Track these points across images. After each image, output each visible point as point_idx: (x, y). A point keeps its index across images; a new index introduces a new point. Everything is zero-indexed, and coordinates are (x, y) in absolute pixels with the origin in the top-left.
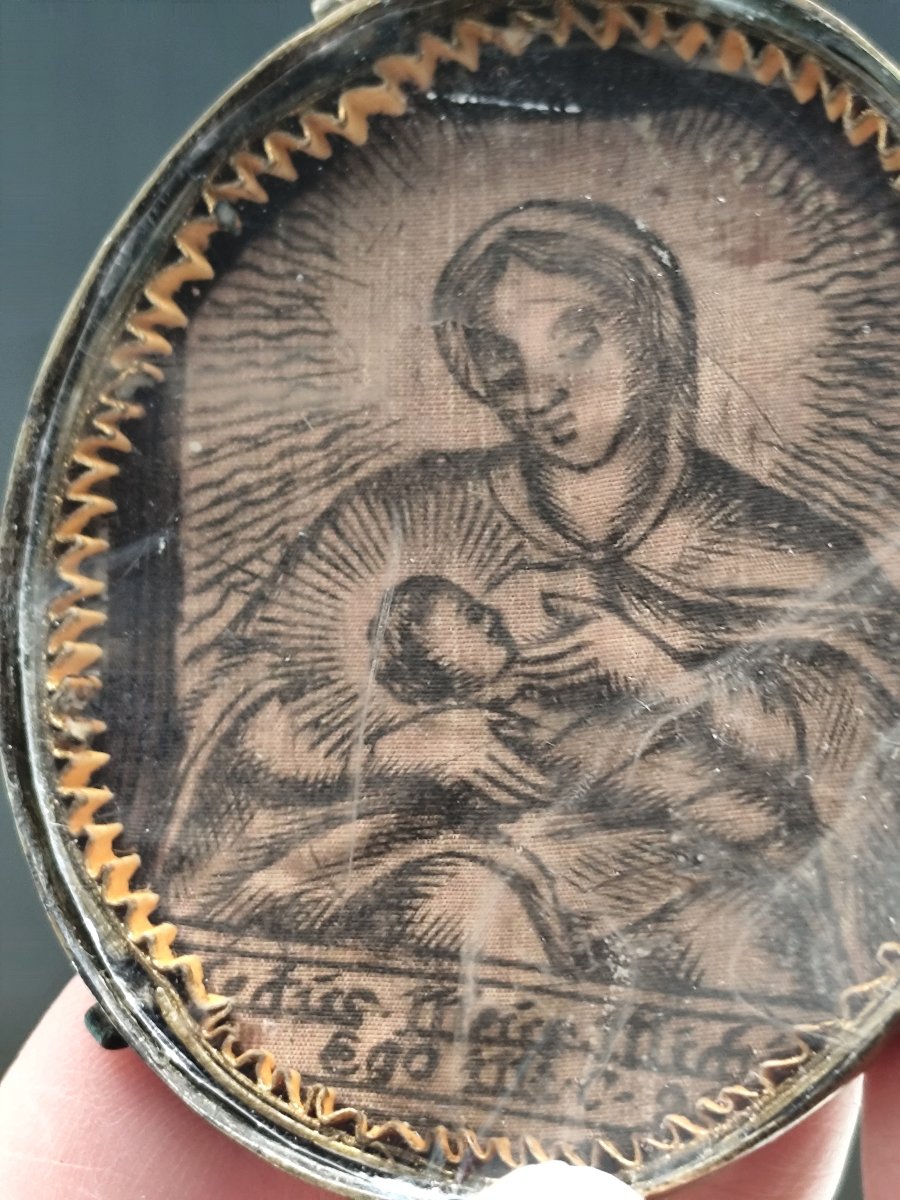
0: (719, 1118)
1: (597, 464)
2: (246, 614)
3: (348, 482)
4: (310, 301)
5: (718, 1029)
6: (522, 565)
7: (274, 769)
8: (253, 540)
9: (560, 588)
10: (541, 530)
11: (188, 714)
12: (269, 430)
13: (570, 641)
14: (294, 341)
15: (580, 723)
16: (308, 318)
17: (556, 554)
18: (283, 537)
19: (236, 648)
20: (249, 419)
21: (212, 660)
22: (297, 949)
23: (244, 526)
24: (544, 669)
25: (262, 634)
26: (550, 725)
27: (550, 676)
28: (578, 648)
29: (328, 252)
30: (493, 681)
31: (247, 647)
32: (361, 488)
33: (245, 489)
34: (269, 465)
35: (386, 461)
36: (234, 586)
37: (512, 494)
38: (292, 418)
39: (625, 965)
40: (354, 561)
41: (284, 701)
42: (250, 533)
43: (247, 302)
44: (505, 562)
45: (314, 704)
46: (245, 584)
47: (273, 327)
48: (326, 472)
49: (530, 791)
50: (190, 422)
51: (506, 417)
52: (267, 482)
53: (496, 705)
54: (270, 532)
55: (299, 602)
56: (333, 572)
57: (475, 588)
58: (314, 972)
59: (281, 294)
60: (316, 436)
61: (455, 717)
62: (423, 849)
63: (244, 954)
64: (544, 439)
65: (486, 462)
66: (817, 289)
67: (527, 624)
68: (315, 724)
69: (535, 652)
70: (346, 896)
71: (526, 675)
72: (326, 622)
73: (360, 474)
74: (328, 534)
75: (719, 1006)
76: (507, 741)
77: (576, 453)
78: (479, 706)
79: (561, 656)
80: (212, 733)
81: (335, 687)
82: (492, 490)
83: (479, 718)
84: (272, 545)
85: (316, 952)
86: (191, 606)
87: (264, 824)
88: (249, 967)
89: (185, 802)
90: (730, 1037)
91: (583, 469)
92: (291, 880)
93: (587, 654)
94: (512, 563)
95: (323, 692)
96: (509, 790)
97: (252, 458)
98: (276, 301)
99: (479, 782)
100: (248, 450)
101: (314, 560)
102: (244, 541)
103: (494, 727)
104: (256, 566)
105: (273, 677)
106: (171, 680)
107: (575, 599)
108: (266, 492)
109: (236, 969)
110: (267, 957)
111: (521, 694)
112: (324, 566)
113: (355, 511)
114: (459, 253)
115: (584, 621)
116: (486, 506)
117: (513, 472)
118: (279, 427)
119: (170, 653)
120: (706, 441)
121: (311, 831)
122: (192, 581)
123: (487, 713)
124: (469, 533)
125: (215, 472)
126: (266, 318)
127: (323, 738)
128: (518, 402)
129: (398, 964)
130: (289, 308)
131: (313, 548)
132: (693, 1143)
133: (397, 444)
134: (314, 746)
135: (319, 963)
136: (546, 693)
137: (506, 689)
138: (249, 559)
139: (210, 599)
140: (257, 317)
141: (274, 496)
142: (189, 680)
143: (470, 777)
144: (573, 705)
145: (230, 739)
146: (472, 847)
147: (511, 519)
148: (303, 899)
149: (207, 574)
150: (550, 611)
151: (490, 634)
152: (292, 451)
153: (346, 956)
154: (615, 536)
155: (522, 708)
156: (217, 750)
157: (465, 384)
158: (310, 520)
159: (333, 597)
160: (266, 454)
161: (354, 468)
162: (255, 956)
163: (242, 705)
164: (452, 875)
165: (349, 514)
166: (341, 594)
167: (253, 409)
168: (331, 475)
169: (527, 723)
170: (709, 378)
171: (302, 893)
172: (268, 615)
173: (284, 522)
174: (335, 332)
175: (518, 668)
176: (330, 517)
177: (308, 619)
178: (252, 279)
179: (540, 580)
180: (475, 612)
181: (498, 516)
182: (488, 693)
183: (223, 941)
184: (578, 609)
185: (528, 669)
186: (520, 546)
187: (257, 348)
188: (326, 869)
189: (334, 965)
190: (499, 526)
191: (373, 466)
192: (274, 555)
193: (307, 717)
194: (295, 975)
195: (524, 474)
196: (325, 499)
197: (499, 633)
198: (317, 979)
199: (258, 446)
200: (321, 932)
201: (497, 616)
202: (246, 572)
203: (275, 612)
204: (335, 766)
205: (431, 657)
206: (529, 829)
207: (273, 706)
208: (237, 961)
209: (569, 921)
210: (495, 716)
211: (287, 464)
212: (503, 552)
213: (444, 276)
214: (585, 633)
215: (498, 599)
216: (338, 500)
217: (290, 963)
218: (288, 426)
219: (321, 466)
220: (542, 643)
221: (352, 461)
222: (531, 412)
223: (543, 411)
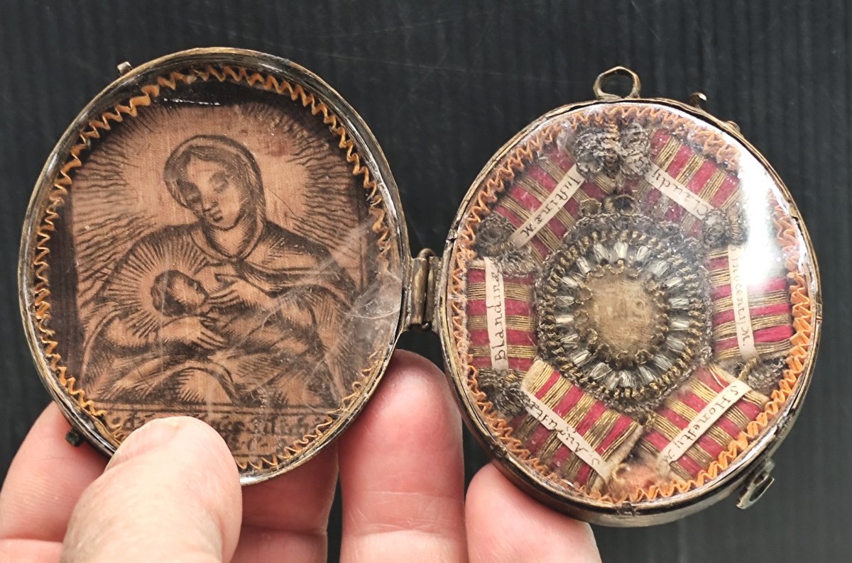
0: (305, 445)
1: (232, 228)
2: (103, 288)
3: (138, 238)
4: (117, 173)
5: (295, 419)
6: (206, 265)
7: (120, 343)
8: (103, 261)
9: (222, 272)
10: (212, 252)
11: (84, 326)
12: (106, 221)
13: (227, 291)
14: (112, 188)
15: (235, 318)
16: (117, 180)
17: (219, 260)
18: (115, 259)
19: (100, 300)
20: (98, 217)
21: (92, 305)
22: (137, 407)
23: (100, 256)
24: (219, 300)
25: (110, 295)
26: (223, 320)
27: (223, 303)
28: (232, 292)
29: (122, 155)
30: (200, 306)
31: (104, 300)
32: (143, 240)
33: (99, 242)
34: (107, 234)
35: (151, 230)
36: (97, 278)
37: (200, 239)
38: (115, 216)
39: (265, 398)
40: (143, 267)
41: (120, 319)
42: (102, 258)
43: (93, 174)
44: (200, 264)
45: (133, 319)
46: (102, 277)
47: (104, 183)
48: (129, 235)
49: (218, 344)
50: (75, 219)
51: (196, 213)
52: (106, 240)
53: (202, 315)
54: (110, 258)
55: (123, 283)
56: (135, 271)
57: (190, 274)
58: (145, 414)
59: (106, 171)
60: (124, 222)
61: (187, 320)
62: (179, 368)
63: (118, 410)
64: (211, 220)
65: (190, 228)
66: (303, 164)
67: (210, 285)
68: (134, 326)
69: (215, 295)
70: (153, 386)
71: (212, 303)
72: (135, 289)
73: (142, 235)
74: (132, 257)
75: (295, 411)
76: (207, 327)
77: (223, 224)
78: (196, 315)
79: (225, 296)
80: (94, 332)
81: (140, 313)
82: (192, 239)
83: (197, 320)
84: (111, 263)
85: (144, 407)
86: (81, 286)
87: (118, 363)
88: (120, 414)
89: (87, 358)
90: (300, 420)
91: (226, 230)
92: (131, 382)
93: (235, 294)
94: (203, 264)
95: (136, 315)
96: (210, 344)
97: (100, 231)
98: (104, 174)
99: (199, 342)
100: (99, 228)
101: (128, 267)
102: (100, 261)
103: (202, 323)
104: (105, 270)
105: (115, 310)
106: (76, 313)
107: (227, 275)
108: (107, 243)
109: (115, 415)
110: (126, 410)
111: (211, 310)
112: (132, 269)
113: (142, 249)
114: (172, 155)
115: (232, 283)
116: (191, 245)
117: (200, 232)
118: (109, 219)
119: (75, 303)
120: (270, 218)
121: (137, 364)
122: (81, 278)
123: (199, 318)
124: (185, 254)
125: (86, 237)
126: (101, 180)
128: (198, 207)
129: (176, 408)
130: (110, 176)
131: (126, 263)
132: (296, 455)
133: (155, 224)
134: (134, 334)
135: (146, 411)
136: (220, 309)
137: (206, 308)
138: (102, 268)
139: (88, 284)
140: (97, 180)
141: (109, 245)
142: (83, 314)
143: (196, 340)
144: (232, 313)
145: (102, 334)
146: (199, 365)
147: (200, 248)
148: (136, 389)
149: (86, 274)
150: (218, 280)
151: (197, 290)
152: (116, 227)
153: (156, 407)
154: (241, 252)
155: (211, 315)
156: (96, 339)
157: (179, 201)
158: (125, 253)
159: (136, 280)
160: (105, 230)
161: (140, 233)
162: (122, 410)
163: (105, 321)
164: (192, 375)
165: (139, 250)
166: (138, 278)
167: (99, 213)
168: (131, 237)
169: (214, 320)
171: (137, 386)
172: (111, 288)
173: (114, 254)
174: (128, 184)
175: (210, 301)
176: (132, 251)
177: (127, 288)
178: (93, 165)
179: (213, 270)
180: (190, 282)
181: (196, 248)
182: (199, 311)
183: (109, 406)
184: (229, 279)
185: (213, 301)
186: (204, 258)
187: (98, 191)
188: (144, 378)
189: (152, 411)
190: (196, 252)
191: (147, 232)
192: (112, 266)
193: (131, 324)
194: (138, 415)
195: (204, 232)
196: (129, 245)
197: (200, 289)
198: (146, 416)
199: (102, 227)
200: (146, 400)
201: (199, 284)
202: (101, 273)
203: (114, 287)
205: (176, 299)
206: (219, 357)
207: (117, 321)
208: (115, 413)
209: (238, 387)
210: (202, 319)
211: (114, 233)
212: (198, 262)
213: (167, 163)
214: (233, 287)
215: (198, 277)
216: (135, 245)
217: (136, 411)
218: (113, 219)
219: (127, 233)
220: (217, 292)
221: (139, 231)
222: (204, 211)
223: (209, 210)
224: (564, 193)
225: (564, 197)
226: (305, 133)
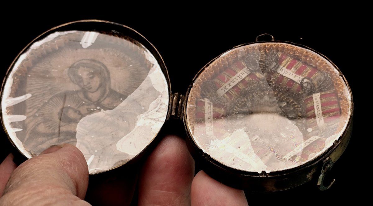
1: (95, 91)
4: (48, 71)
7: (42, 132)
9: (89, 107)
10: (86, 100)
12: (41, 87)
15: (94, 124)
17: (89, 103)
20: (38, 86)
21: (31, 118)
23: (37, 100)
25: (40, 114)
26: (89, 124)
32: (57, 96)
33: (36, 95)
36: (35, 108)
37: (81, 96)
38: (45, 86)
40: (55, 105)
41: (44, 123)
42: (38, 101)
45: (49, 123)
50: (28, 86)
51: (80, 86)
52: (40, 95)
54: (41, 101)
55: (46, 110)
56: (52, 106)
60: (49, 88)
61: (73, 124)
62: (67, 141)
64: (87, 89)
66: (129, 70)
67: (84, 112)
68: (49, 126)
72: (51, 113)
74: (51, 101)
77: (91, 90)
80: (31, 128)
81: (52, 121)
82: (78, 95)
86: (28, 111)
87: (41, 139)
89: (27, 137)
91: (93, 92)
94: (82, 105)
96: (82, 133)
101: (49, 105)
104: (39, 106)
105: (42, 120)
113: (56, 99)
114: (72, 66)
115: (94, 111)
116: (77, 98)
117: (81, 93)
118: (43, 87)
122: (28, 107)
124: (74, 101)
127: (50, 128)
128: (82, 84)
130: (45, 72)
131: (48, 103)
134: (49, 129)
138: (38, 104)
139: (31, 110)
141: (42, 96)
147: (81, 99)
149: (30, 107)
150: (88, 110)
151: (78, 113)
152: (45, 90)
154: (98, 100)
156: (32, 130)
159: (52, 110)
160: (40, 91)
165: (54, 99)
168: (51, 94)
169: (85, 124)
170: (112, 81)
173: (43, 100)
176: (51, 99)
177: (48, 112)
179: (86, 107)
180: (76, 111)
181: (79, 99)
192: (42, 104)
195: (83, 93)
196: (50, 97)
197: (80, 113)
201: (79, 111)
202: (37, 106)
204: (53, 131)
205: (68, 117)
207: (42, 124)
211: (44, 92)
212: (80, 103)
215: (79, 109)
216: (52, 97)
221: (55, 92)
222: (84, 86)
223: (86, 85)
224: (241, 76)
225: (241, 77)
226: (130, 59)
